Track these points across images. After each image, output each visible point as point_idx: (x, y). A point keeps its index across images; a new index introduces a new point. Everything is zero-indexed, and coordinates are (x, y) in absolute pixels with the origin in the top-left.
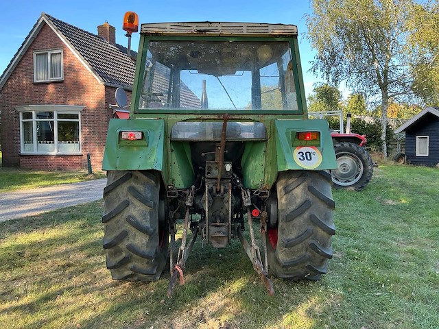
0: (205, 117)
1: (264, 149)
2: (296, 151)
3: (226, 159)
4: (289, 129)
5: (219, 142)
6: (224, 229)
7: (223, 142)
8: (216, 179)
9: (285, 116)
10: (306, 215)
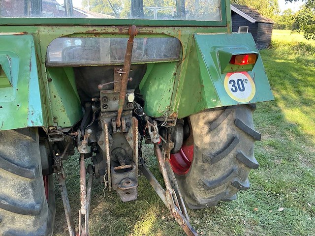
0: (99, 30)
1: (174, 71)
2: (227, 79)
3: (129, 87)
4: (215, 48)
5: (122, 66)
6: (131, 174)
7: (127, 66)
8: (116, 111)
9: (206, 29)
10: (232, 154)
